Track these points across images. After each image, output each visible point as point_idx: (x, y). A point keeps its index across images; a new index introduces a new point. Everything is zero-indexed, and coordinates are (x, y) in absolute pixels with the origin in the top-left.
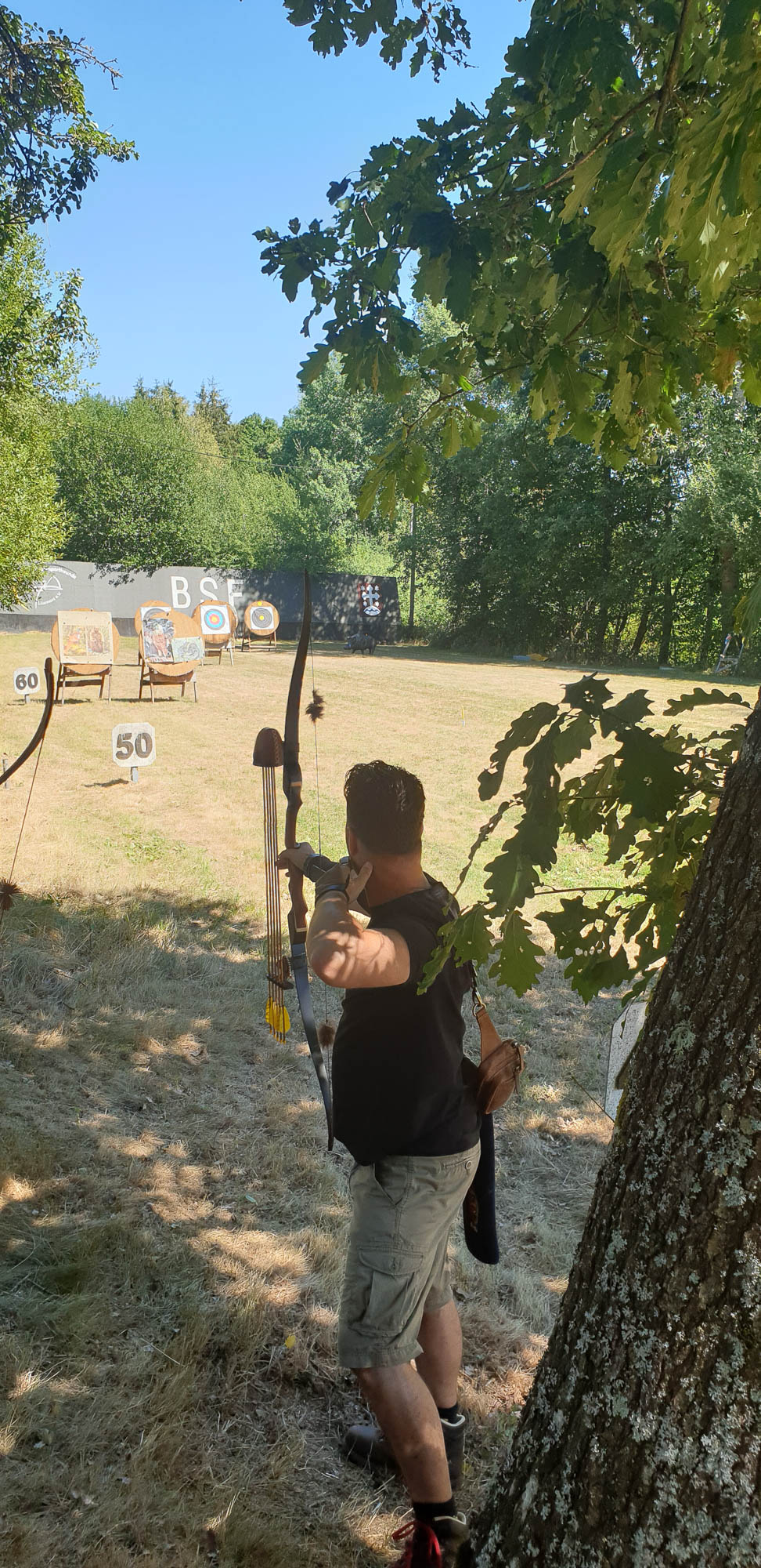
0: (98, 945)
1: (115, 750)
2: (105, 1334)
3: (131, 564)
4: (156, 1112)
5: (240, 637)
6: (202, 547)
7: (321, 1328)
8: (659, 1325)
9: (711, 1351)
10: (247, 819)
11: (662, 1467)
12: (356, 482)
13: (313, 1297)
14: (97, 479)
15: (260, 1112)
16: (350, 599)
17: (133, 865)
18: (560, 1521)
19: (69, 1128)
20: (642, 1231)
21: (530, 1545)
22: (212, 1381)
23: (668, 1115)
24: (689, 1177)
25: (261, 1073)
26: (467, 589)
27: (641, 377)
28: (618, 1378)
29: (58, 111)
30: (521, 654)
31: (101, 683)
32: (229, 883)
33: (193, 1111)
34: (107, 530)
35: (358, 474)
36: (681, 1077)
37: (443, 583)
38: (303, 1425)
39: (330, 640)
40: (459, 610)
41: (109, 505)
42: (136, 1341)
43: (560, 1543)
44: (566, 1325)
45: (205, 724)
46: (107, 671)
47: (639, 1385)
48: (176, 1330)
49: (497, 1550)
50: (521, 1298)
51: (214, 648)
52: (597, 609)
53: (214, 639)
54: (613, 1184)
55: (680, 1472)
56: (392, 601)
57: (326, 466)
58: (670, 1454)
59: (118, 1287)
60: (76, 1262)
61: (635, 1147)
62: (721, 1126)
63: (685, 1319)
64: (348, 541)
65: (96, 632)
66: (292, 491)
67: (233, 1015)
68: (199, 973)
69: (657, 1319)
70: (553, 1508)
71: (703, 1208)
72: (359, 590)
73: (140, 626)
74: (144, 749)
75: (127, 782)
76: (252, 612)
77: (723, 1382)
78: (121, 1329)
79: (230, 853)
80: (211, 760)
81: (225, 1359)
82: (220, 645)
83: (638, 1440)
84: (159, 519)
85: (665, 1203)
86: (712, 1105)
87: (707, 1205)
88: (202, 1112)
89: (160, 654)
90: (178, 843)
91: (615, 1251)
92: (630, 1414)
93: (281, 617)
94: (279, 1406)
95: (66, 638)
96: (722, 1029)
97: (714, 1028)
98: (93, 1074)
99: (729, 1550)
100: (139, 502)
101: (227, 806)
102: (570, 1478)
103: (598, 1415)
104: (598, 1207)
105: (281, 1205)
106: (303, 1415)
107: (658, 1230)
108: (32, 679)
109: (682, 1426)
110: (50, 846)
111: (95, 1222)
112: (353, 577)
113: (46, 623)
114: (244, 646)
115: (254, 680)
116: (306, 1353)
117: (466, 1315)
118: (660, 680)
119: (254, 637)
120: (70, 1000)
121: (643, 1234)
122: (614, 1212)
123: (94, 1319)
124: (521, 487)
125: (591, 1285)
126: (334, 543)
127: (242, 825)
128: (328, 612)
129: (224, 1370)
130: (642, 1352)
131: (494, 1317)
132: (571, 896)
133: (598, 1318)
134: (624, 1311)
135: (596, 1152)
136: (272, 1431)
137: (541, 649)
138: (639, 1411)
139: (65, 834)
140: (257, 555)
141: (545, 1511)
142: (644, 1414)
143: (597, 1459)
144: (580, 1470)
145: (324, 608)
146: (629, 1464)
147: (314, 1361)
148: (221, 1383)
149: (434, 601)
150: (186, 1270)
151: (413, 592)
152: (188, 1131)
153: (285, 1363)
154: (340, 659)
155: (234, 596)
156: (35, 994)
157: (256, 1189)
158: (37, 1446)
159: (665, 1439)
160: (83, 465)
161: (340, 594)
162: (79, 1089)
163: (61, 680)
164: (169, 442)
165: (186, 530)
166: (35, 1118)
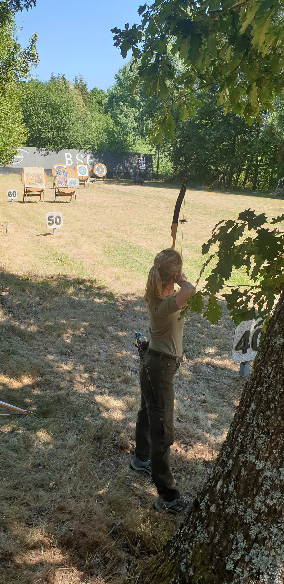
0: (46, 295)
1: (48, 222)
2: (59, 432)
3: (50, 148)
4: (72, 356)
5: (92, 177)
6: (77, 142)
8: (267, 433)
10: (98, 250)
11: (265, 477)
12: (137, 116)
14: (36, 114)
15: (108, 356)
17: (56, 266)
18: (230, 493)
19: (42, 361)
20: (262, 403)
21: (219, 500)
22: (96, 448)
23: (272, 366)
24: (279, 386)
25: (107, 342)
26: (179, 160)
27: (261, 88)
28: (252, 450)
30: (199, 186)
31: (40, 195)
32: (92, 274)
33: (84, 356)
34: (40, 134)
35: (138, 113)
36: (278, 354)
37: (170, 157)
39: (126, 179)
40: (176, 168)
41: (41, 125)
42: (70, 434)
43: (230, 500)
44: (233, 433)
45: (80, 212)
46: (42, 191)
47: (259, 452)
48: (83, 431)
49: (208, 501)
50: (201, 422)
51: (82, 182)
52: (229, 169)
53: (82, 178)
54: (251, 387)
55: (271, 479)
56: (150, 164)
57: (126, 110)
58: (268, 474)
59: (63, 416)
60: (48, 407)
61: (260, 376)
63: (276, 432)
64: (133, 140)
65: (38, 175)
66: (112, 120)
67: (97, 322)
68: (83, 307)
69: (266, 431)
70: (228, 489)
72: (138, 159)
73: (54, 173)
74: (58, 222)
75: (52, 234)
76: (96, 168)
78: (65, 430)
79: (92, 262)
80: (83, 227)
81: (100, 441)
82: (84, 181)
83: (258, 469)
84: (61, 131)
85: (270, 394)
88: (88, 356)
89: (62, 184)
90: (72, 258)
91: (252, 409)
92: (255, 461)
93: (107, 169)
94: (119, 456)
95: (27, 177)
98: (49, 342)
100: (53, 123)
101: (90, 244)
102: (234, 480)
103: (244, 461)
104: (245, 395)
105: (117, 388)
107: (268, 403)
108: (14, 193)
109: (273, 465)
110: (26, 258)
111: (54, 394)
112: (136, 154)
113: (19, 171)
114: (93, 181)
115: (98, 195)
116: (128, 438)
117: (182, 427)
118: (253, 197)
119: (97, 177)
120: (38, 315)
122: (252, 397)
123: (55, 426)
124: (201, 119)
125: (243, 420)
126: (128, 141)
127: (96, 252)
128: (126, 167)
129: (100, 444)
130: (260, 442)
131: (192, 428)
132: (235, 288)
133: (245, 431)
134: (255, 429)
135: (227, 372)
136: (117, 465)
137: (207, 184)
138: (259, 460)
139: (31, 254)
140: (99, 146)
141: (225, 490)
142: (260, 461)
143: (244, 475)
144: (237, 478)
145: (124, 166)
146: (254, 476)
147: (131, 442)
148: (99, 449)
149: (167, 164)
150: (86, 410)
151: (158, 160)
152: (83, 362)
153: (121, 442)
154: (130, 187)
155: (90, 161)
156: (26, 313)
157: (108, 382)
158: (40, 467)
159: (267, 469)
160: (31, 109)
161: (130, 161)
162: (44, 347)
163: (25, 194)
164: (64, 100)
165: (71, 135)
166: (30, 357)
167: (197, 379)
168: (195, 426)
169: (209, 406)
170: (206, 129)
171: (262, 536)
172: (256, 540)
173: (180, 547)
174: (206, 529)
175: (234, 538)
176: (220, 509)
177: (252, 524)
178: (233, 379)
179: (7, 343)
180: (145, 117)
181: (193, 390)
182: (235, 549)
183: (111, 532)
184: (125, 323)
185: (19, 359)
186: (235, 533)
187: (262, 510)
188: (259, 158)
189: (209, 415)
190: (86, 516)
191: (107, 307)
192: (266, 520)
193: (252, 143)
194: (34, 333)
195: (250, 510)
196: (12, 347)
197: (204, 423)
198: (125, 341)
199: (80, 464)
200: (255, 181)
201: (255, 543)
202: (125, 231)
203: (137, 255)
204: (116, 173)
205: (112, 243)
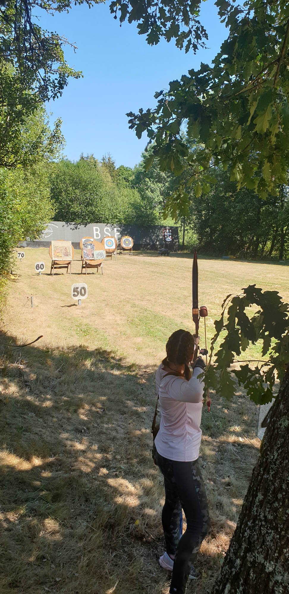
0: (66, 368)
1: (73, 293)
2: (69, 518)
3: (78, 222)
4: (87, 433)
5: (119, 249)
6: (105, 216)
7: (149, 516)
8: (275, 528)
10: (121, 319)
11: (276, 582)
12: (163, 191)
13: (146, 505)
14: (66, 191)
15: (126, 433)
16: (160, 235)
17: (79, 337)
19: (55, 439)
20: (269, 493)
22: (108, 537)
23: (278, 450)
24: (286, 474)
25: (126, 418)
26: (205, 232)
27: (273, 164)
28: (260, 548)
29: (54, 61)
30: (225, 256)
31: (67, 267)
32: (114, 344)
33: (101, 433)
34: (70, 209)
35: (163, 188)
36: (283, 437)
37: (196, 229)
38: (142, 555)
39: (153, 250)
40: (202, 239)
41: (70, 200)
42: (80, 521)
44: (241, 526)
45: (106, 283)
46: (69, 263)
47: (268, 551)
48: (95, 517)
50: (225, 507)
51: (109, 254)
52: (255, 238)
53: (109, 251)
54: (258, 474)
55: (283, 584)
56: (176, 236)
57: (152, 185)
58: (279, 578)
59: (74, 500)
60: (58, 490)
63: (285, 527)
64: (160, 213)
65: (66, 249)
66: (139, 195)
67: (116, 396)
68: (103, 379)
69: (275, 526)
72: (164, 232)
73: (82, 246)
74: (83, 293)
75: (77, 305)
76: (123, 240)
78: (74, 516)
79: (115, 332)
80: (108, 297)
81: (113, 529)
82: (111, 253)
83: (267, 572)
84: (89, 206)
85: (277, 483)
88: (104, 433)
89: (89, 257)
90: (96, 329)
91: (259, 500)
92: (264, 562)
93: (134, 242)
94: (133, 547)
95: (55, 251)
98: (64, 418)
100: (81, 199)
101: (114, 315)
102: (242, 585)
103: (253, 561)
104: (253, 483)
105: (134, 470)
106: (142, 551)
107: (275, 493)
108: (42, 266)
109: (284, 567)
110: (48, 330)
111: (66, 475)
113: (47, 244)
114: (120, 253)
115: (124, 266)
116: (143, 527)
118: (280, 266)
119: (124, 249)
120: (56, 389)
121: (269, 494)
122: (258, 485)
123: (65, 512)
124: (225, 193)
125: (250, 512)
126: (154, 214)
127: (119, 322)
128: (152, 240)
129: (113, 533)
130: (269, 538)
131: (215, 514)
132: (244, 364)
133: (253, 524)
134: (262, 523)
135: (254, 451)
136: (131, 557)
137: (233, 254)
138: (268, 561)
139: (54, 325)
140: (125, 219)
143: (252, 578)
144: (246, 582)
145: (150, 239)
146: (264, 580)
147: (146, 530)
148: (111, 538)
149: (192, 235)
150: (98, 494)
151: (184, 232)
152: (99, 440)
153: (135, 530)
154: (156, 258)
155: (117, 234)
156: (43, 387)
157: (124, 463)
158: (44, 560)
159: (278, 572)
160: (61, 186)
161: (156, 233)
162: (59, 424)
163: (53, 266)
164: (93, 177)
165: (99, 210)
166: (43, 435)
167: (222, 459)
168: (218, 512)
169: (234, 489)
170: (230, 202)
179: (20, 419)
180: (171, 192)
181: (217, 471)
184: (146, 397)
185: (32, 436)
188: (285, 228)
189: (233, 500)
191: (128, 380)
193: (277, 214)
194: (50, 408)
196: (25, 423)
197: (228, 509)
198: (144, 417)
200: (281, 250)
202: (150, 300)
203: (161, 324)
204: (143, 246)
205: (136, 313)
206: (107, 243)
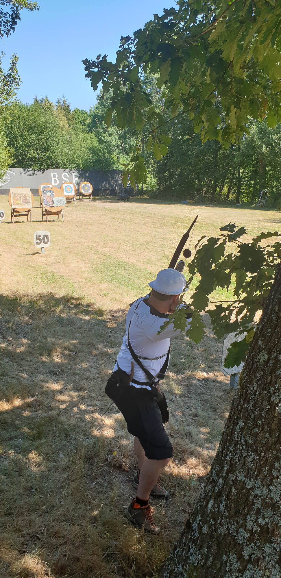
0: (36, 315)
1: (35, 241)
2: (51, 453)
3: (36, 168)
4: (62, 375)
5: (78, 196)
6: (62, 162)
7: (126, 447)
8: (255, 451)
9: (273, 459)
10: (86, 267)
11: (256, 496)
12: (120, 134)
13: (122, 438)
14: (21, 136)
15: (98, 373)
16: (119, 180)
17: (45, 285)
18: (221, 513)
19: (32, 381)
20: (249, 421)
21: (211, 521)
23: (258, 382)
24: (265, 403)
25: (98, 360)
26: (163, 176)
28: (241, 468)
30: (184, 200)
31: (27, 215)
32: (81, 291)
33: (74, 374)
34: (26, 156)
35: (121, 131)
36: (262, 370)
37: (154, 173)
38: (121, 481)
39: (112, 196)
40: (161, 183)
41: (26, 146)
42: (62, 455)
43: (221, 520)
44: (222, 451)
45: (67, 230)
46: (29, 211)
47: (248, 470)
48: (76, 451)
49: (200, 522)
50: (194, 436)
51: (69, 200)
52: (213, 182)
53: (69, 197)
54: (238, 404)
55: (262, 497)
57: (109, 128)
58: (258, 492)
59: (54, 437)
60: (39, 428)
61: (246, 393)
62: (277, 386)
63: (264, 449)
64: (118, 157)
65: (25, 196)
66: (96, 139)
67: (86, 339)
68: (73, 324)
69: (255, 449)
70: (219, 509)
71: (271, 413)
73: (41, 193)
74: (46, 241)
75: (40, 253)
76: (82, 186)
77: (277, 469)
78: (57, 451)
79: (80, 280)
80: (71, 244)
82: (71, 199)
83: (248, 488)
84: (46, 151)
85: (257, 412)
86: (273, 379)
87: (272, 412)
88: (78, 374)
89: (49, 203)
90: (61, 276)
91: (240, 427)
92: (245, 480)
93: (93, 187)
94: (112, 476)
95: (14, 198)
96: (277, 354)
97: (274, 353)
98: (39, 362)
99: (279, 521)
100: (38, 144)
101: (78, 262)
102: (225, 500)
103: (234, 480)
104: (233, 412)
105: (108, 406)
106: (121, 478)
107: (255, 420)
108: (2, 214)
109: (263, 483)
110: (14, 278)
111: (45, 415)
112: (120, 171)
113: (6, 192)
114: (80, 199)
115: (85, 213)
116: (121, 457)
117: (175, 442)
118: (237, 209)
119: (83, 195)
120: (28, 335)
122: (239, 414)
123: (47, 448)
124: (184, 135)
125: (231, 438)
126: (112, 158)
127: (84, 269)
128: (111, 185)
130: (249, 460)
131: (185, 444)
132: (218, 304)
133: (234, 449)
134: (243, 447)
135: (218, 385)
136: (111, 483)
137: (192, 198)
138: (248, 478)
139: (19, 273)
140: (83, 164)
141: (216, 510)
142: (250, 480)
143: (234, 494)
144: (228, 498)
145: (109, 183)
146: (245, 495)
147: (123, 460)
148: (92, 468)
149: (151, 180)
150: (77, 430)
152: (74, 381)
153: (113, 461)
154: (116, 204)
155: (75, 180)
156: (15, 333)
157: (99, 400)
158: (32, 491)
159: (257, 487)
160: (16, 131)
161: (115, 178)
162: (34, 368)
163: (13, 214)
164: (49, 121)
165: (56, 155)
166: (20, 378)
167: (189, 393)
168: (187, 441)
169: (201, 419)
170: (188, 145)
171: (256, 557)
172: (249, 561)
173: (174, 570)
174: (199, 550)
175: (227, 560)
176: (212, 529)
177: (245, 544)
178: (224, 391)
180: (128, 135)
181: (185, 404)
182: (229, 571)
183: (105, 555)
184: (115, 339)
185: (9, 380)
186: (228, 554)
187: (254, 530)
188: (241, 171)
189: (201, 429)
190: (80, 539)
191: (97, 324)
192: (258, 540)
193: (234, 156)
194: (24, 353)
195: (242, 530)
197: (196, 438)
199: (74, 485)
200: (238, 193)
201: (248, 564)
202: (113, 247)
203: (125, 271)
204: (102, 191)
205: (99, 260)
206: (66, 189)
